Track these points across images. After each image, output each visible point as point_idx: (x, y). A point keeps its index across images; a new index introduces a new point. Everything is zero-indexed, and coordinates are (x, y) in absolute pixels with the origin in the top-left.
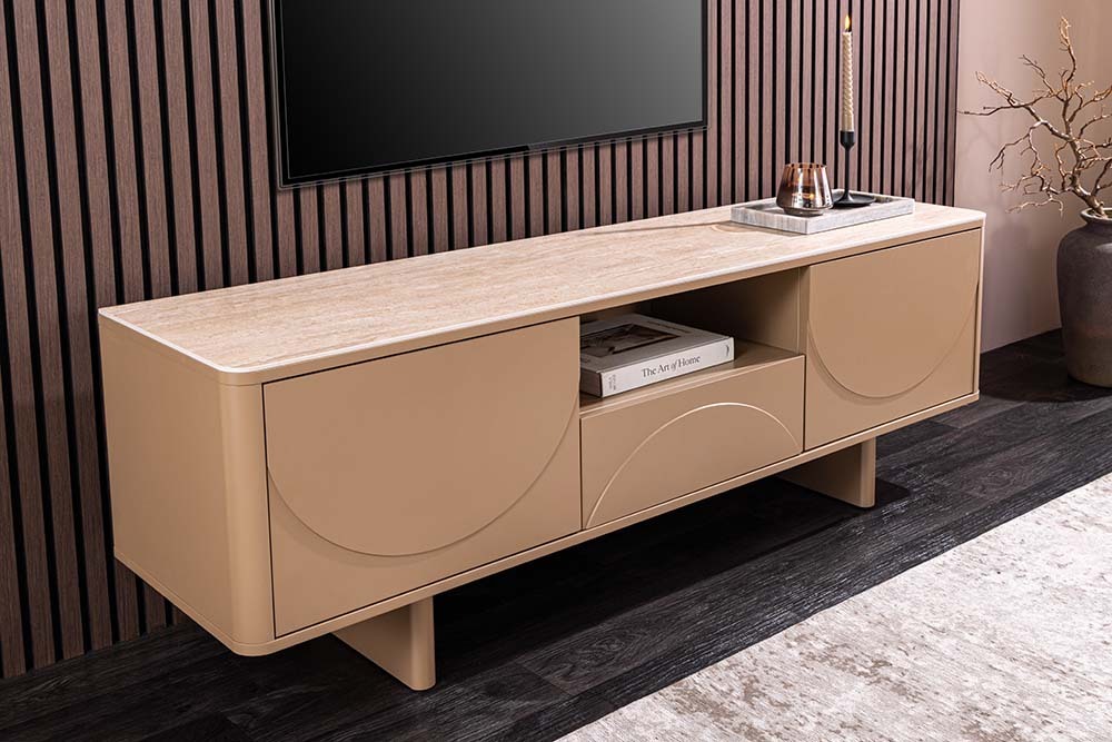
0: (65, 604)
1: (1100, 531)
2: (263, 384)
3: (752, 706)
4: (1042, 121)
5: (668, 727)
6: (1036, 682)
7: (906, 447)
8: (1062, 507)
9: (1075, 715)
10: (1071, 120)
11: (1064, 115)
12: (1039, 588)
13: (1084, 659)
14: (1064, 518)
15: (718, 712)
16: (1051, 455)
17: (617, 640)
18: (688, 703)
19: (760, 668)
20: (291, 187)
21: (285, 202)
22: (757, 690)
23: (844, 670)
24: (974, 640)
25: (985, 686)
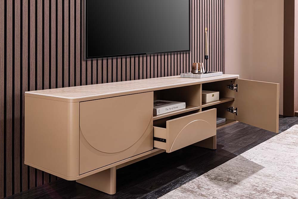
0: (8, 179)
1: (271, 150)
2: (80, 102)
3: (200, 190)
5: (181, 196)
6: (266, 179)
7: (220, 137)
8: (261, 146)
9: (278, 185)
12: (261, 161)
13: (276, 174)
14: (262, 148)
15: (192, 192)
16: (254, 137)
17: (161, 180)
18: (184, 191)
19: (200, 182)
22: (201, 187)
23: (220, 181)
24: (249, 172)
25: (255, 181)
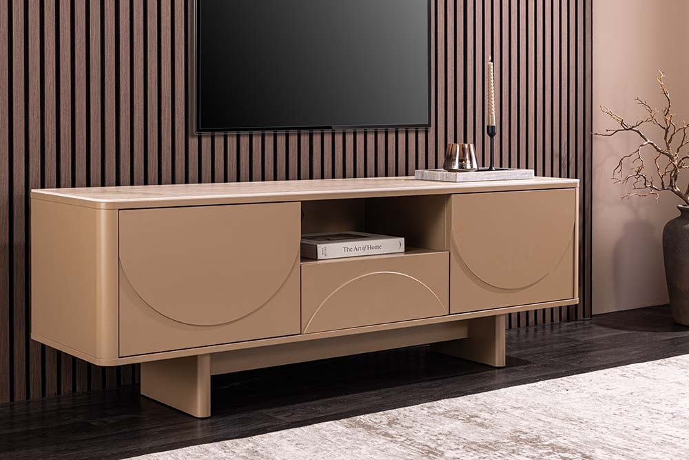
2: (119, 210)
3: (391, 427)
4: (649, 141)
5: (339, 432)
10: (670, 142)
11: (665, 138)
15: (370, 428)
18: (354, 425)
19: (401, 416)
21: (193, 142)
22: (396, 422)
23: (451, 418)
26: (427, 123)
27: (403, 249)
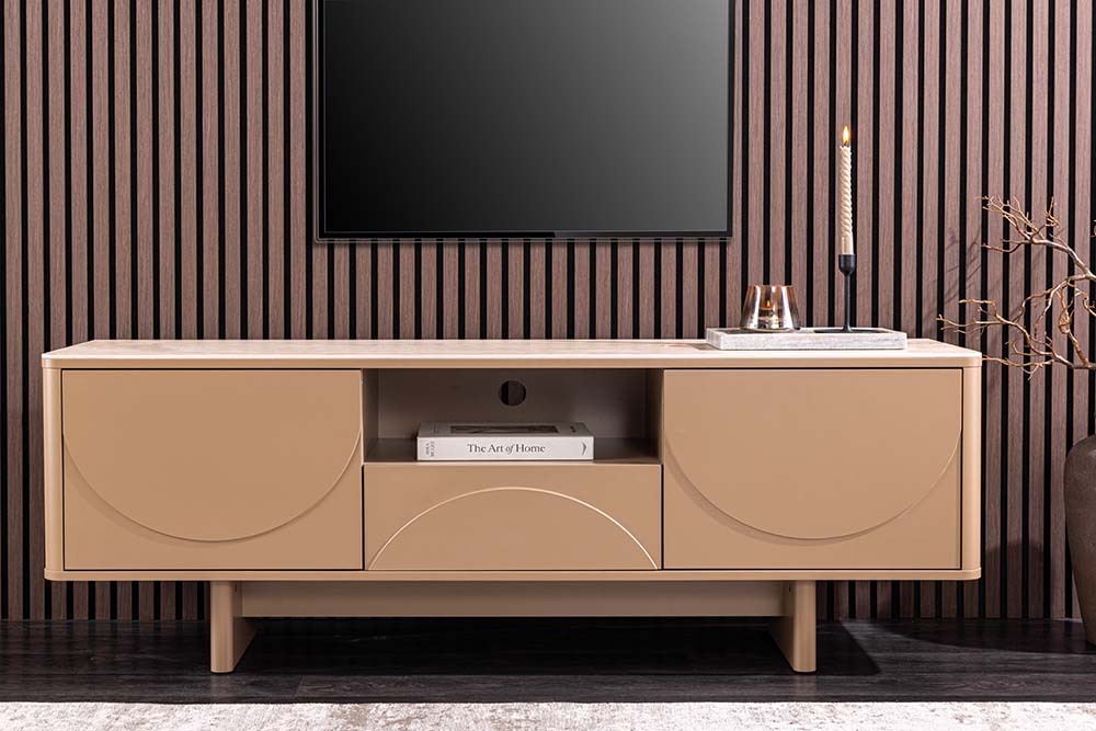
20: (326, 241)
26: (725, 230)
27: (589, 454)
